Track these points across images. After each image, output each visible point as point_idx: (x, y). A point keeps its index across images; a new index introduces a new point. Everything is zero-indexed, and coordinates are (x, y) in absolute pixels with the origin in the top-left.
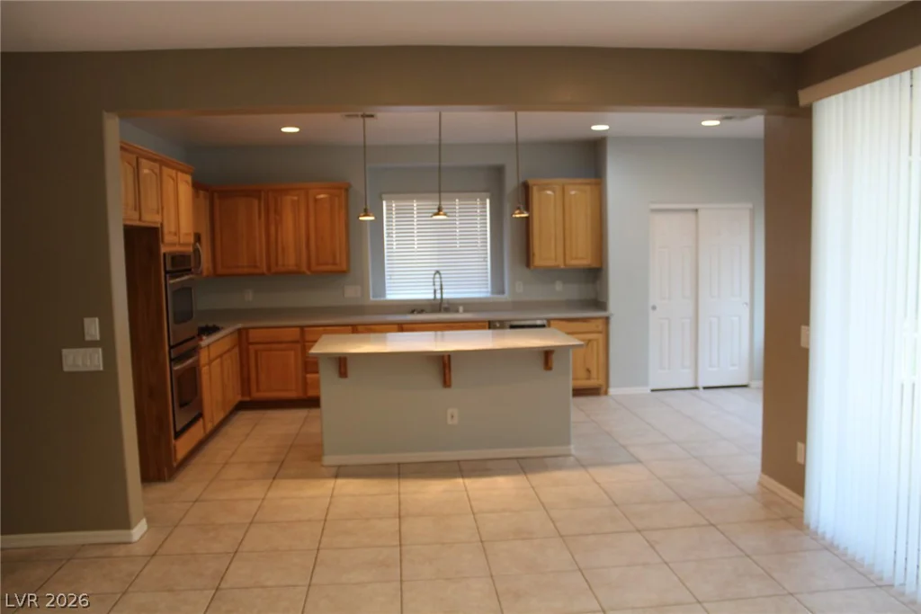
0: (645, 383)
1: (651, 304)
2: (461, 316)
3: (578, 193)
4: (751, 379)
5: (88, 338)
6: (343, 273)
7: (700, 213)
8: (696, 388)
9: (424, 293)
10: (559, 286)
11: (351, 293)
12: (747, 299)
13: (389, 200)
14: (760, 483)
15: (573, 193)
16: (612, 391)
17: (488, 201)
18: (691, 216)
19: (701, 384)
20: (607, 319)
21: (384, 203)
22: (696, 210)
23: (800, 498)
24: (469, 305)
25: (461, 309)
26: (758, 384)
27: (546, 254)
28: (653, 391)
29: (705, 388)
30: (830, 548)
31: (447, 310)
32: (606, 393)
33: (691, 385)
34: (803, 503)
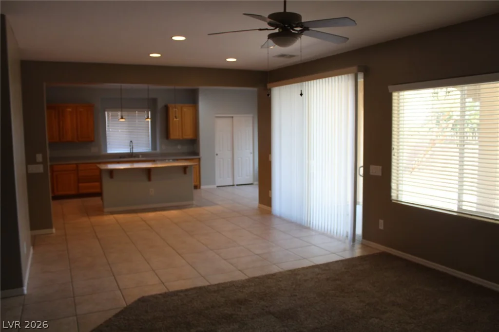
0: (215, 184)
1: (216, 153)
2: (141, 159)
3: (187, 110)
4: (254, 181)
5: (38, 161)
6: (92, 141)
7: (234, 118)
8: (233, 185)
9: (125, 150)
10: (179, 147)
11: (94, 150)
12: (252, 151)
13: (108, 111)
14: (259, 207)
15: (185, 110)
16: (202, 187)
17: (150, 113)
18: (231, 119)
19: (236, 183)
20: (199, 159)
21: (106, 113)
22: (232, 117)
23: (269, 208)
24: (144, 154)
25: (141, 156)
26: (257, 183)
27: (175, 134)
28: (218, 187)
29: (237, 185)
30: (280, 218)
31: (135, 157)
32: (200, 188)
33: (232, 184)
34: (271, 209)
